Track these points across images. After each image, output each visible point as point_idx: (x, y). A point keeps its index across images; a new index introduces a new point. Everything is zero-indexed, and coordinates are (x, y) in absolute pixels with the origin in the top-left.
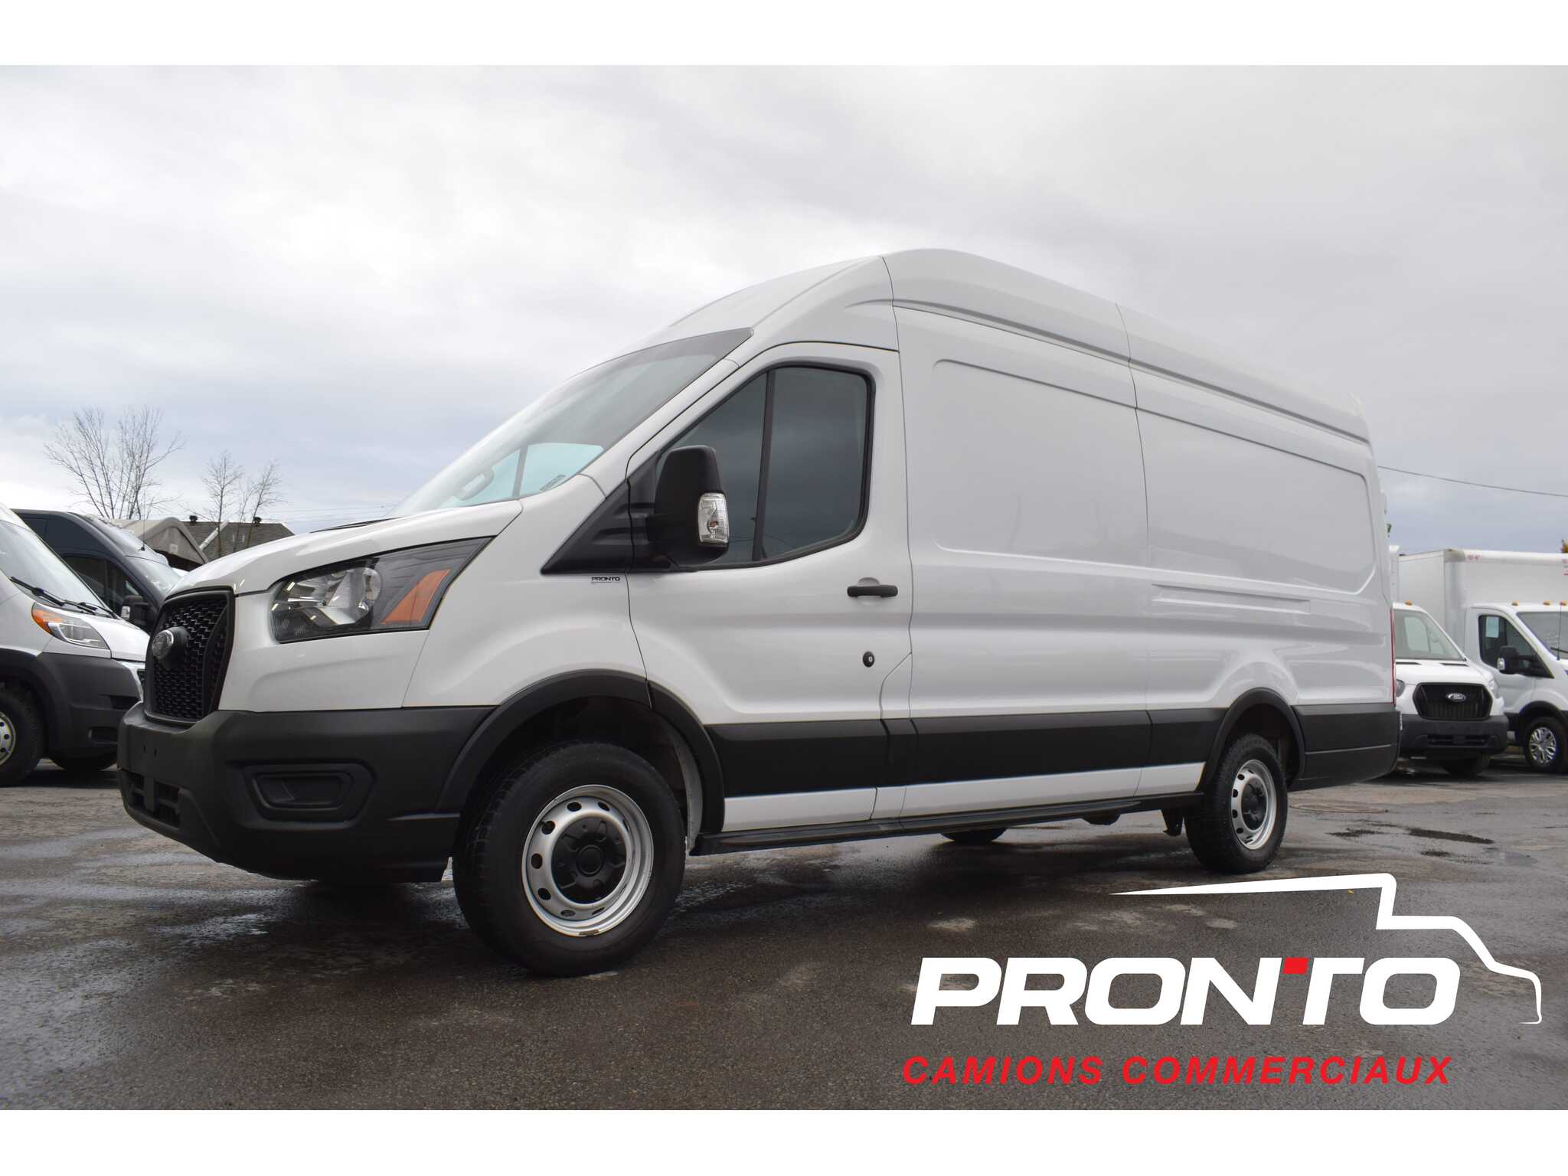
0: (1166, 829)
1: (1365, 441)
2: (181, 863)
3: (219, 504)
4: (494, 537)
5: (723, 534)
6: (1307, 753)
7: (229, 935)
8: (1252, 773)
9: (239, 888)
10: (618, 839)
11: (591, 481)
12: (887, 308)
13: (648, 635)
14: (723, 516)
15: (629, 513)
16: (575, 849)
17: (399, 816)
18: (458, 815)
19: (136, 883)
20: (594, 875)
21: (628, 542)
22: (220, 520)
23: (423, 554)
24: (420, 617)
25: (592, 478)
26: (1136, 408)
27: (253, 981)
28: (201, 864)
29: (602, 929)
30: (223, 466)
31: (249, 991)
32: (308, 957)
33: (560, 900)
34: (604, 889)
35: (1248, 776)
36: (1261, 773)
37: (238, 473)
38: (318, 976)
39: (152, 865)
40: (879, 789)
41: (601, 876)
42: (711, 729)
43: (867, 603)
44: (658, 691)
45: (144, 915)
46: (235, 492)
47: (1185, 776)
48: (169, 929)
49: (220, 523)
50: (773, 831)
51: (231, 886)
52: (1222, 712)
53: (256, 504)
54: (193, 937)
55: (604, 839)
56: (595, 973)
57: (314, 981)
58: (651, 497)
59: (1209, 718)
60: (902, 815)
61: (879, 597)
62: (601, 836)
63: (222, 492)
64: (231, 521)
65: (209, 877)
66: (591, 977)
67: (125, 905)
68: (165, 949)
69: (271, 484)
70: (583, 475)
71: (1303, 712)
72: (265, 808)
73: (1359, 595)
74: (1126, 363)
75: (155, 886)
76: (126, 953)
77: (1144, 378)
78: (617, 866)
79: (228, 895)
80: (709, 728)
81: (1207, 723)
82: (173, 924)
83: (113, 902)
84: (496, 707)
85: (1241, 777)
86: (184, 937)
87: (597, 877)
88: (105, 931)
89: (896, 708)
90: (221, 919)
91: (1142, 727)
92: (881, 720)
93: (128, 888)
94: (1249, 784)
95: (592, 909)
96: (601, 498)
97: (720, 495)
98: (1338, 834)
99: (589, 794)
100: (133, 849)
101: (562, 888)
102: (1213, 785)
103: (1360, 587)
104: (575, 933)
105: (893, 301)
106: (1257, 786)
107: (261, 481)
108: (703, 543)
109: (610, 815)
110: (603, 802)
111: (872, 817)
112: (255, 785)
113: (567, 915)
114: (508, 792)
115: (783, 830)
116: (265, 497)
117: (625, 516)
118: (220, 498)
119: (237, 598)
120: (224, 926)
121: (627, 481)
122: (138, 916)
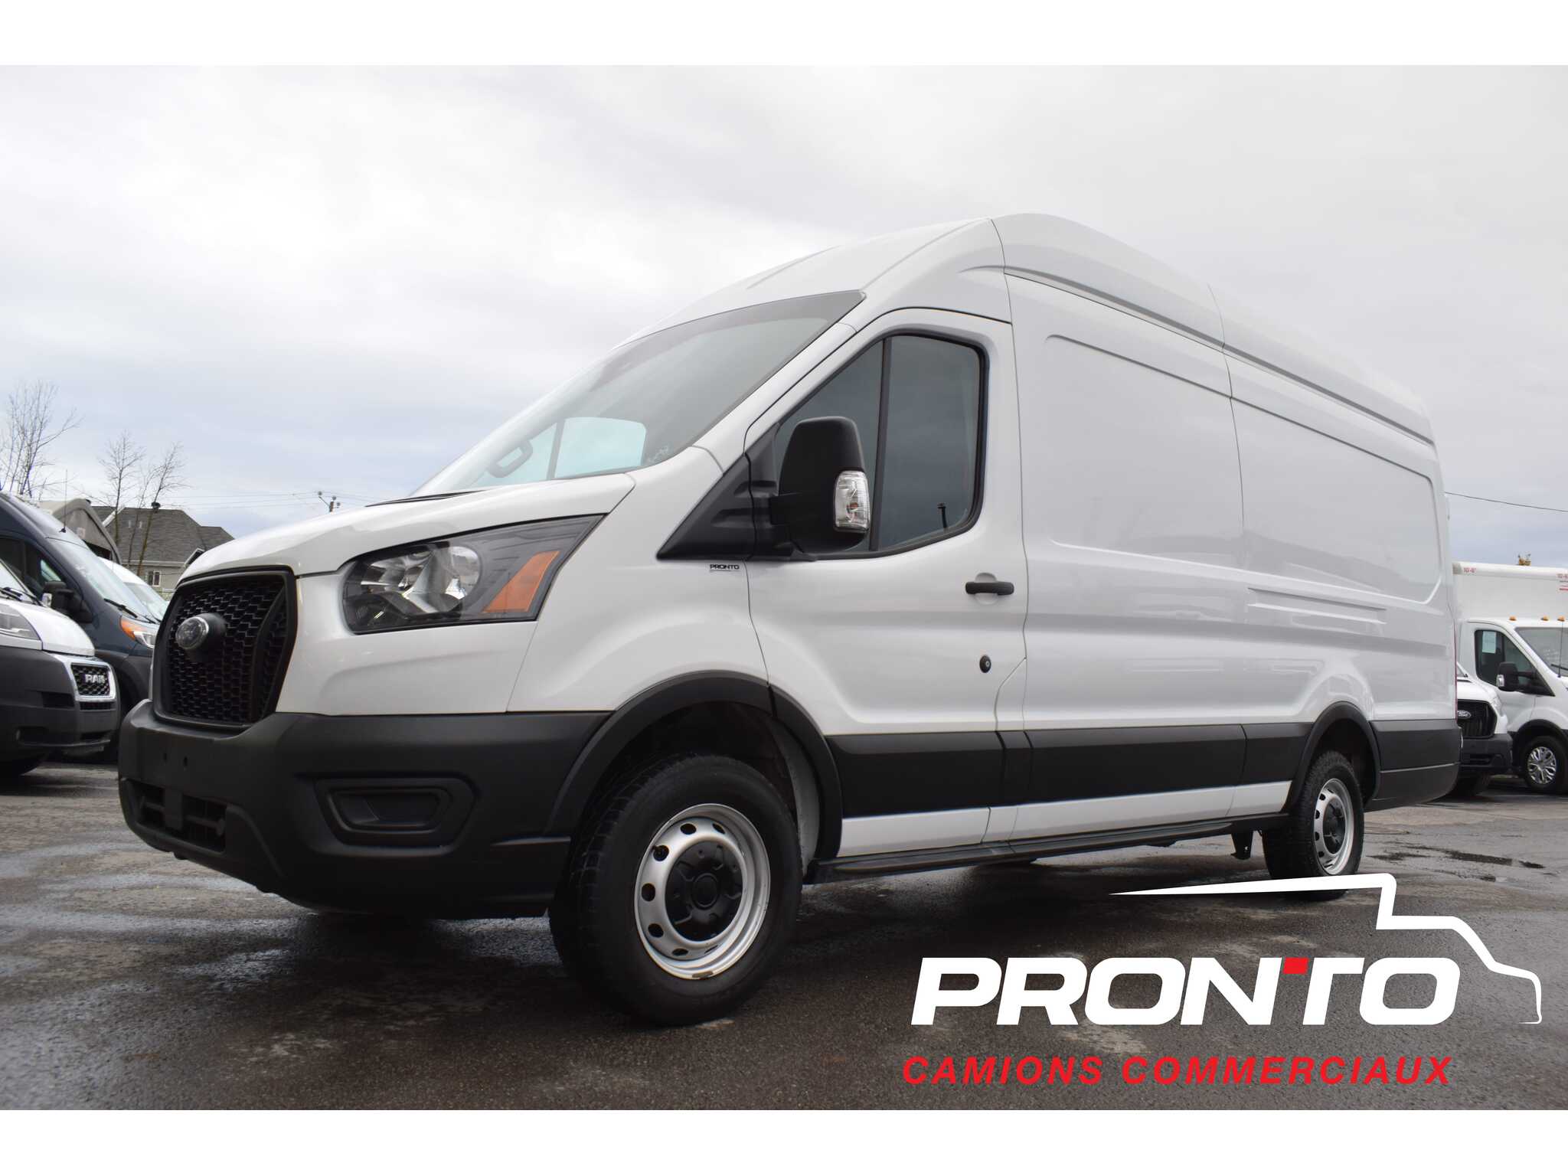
0: (1234, 851)
1: (1430, 442)
2: (163, 885)
3: (117, 488)
4: (605, 515)
5: (862, 518)
6: (1383, 772)
7: (262, 976)
8: (1332, 792)
9: (245, 917)
10: (734, 866)
11: (708, 454)
12: (998, 276)
13: (768, 631)
14: (864, 498)
15: (750, 493)
16: (689, 878)
17: (501, 841)
18: (568, 839)
19: (123, 910)
20: (711, 907)
21: (751, 526)
22: (117, 504)
23: (530, 533)
24: (525, 605)
25: (708, 451)
26: (1231, 398)
27: (317, 1036)
28: (186, 888)
29: (716, 969)
30: (122, 446)
31: (319, 1048)
32: (366, 1003)
33: (673, 937)
34: (719, 924)
35: (1329, 796)
36: (1339, 792)
37: (138, 455)
38: (392, 1027)
39: (132, 888)
40: (992, 808)
41: (717, 909)
42: (830, 740)
43: (985, 601)
44: (780, 697)
45: (149, 950)
46: (134, 474)
47: (1271, 795)
48: (187, 970)
49: (116, 507)
50: (886, 856)
51: (234, 914)
52: (1309, 727)
53: (157, 488)
54: (221, 979)
55: (721, 866)
56: (710, 1020)
57: (390, 1035)
58: (774, 474)
59: (1297, 733)
60: (1011, 838)
61: (996, 594)
62: (717, 864)
63: (120, 474)
64: (127, 506)
65: (204, 903)
66: (705, 1025)
67: (123, 938)
68: (195, 993)
69: (173, 468)
70: (695, 446)
71: (1379, 727)
72: (343, 830)
73: (1427, 605)
74: (1220, 348)
75: (145, 913)
76: (151, 999)
77: (1239, 367)
78: (734, 898)
79: (237, 926)
80: (829, 739)
81: (1296, 738)
82: (190, 962)
83: (106, 935)
84: (613, 713)
85: (1323, 798)
86: (210, 979)
87: (714, 910)
88: (112, 972)
89: (1014, 719)
90: (243, 956)
91: (1238, 742)
92: (997, 732)
93: (115, 916)
94: (1330, 805)
95: (706, 947)
96: (719, 474)
97: (860, 474)
98: (1381, 858)
99: (703, 815)
100: (100, 869)
101: (676, 923)
102: (1298, 806)
103: (1428, 596)
104: (687, 975)
105: (1004, 268)
106: (1338, 806)
107: (163, 464)
108: (839, 528)
109: (725, 838)
110: (717, 824)
111: (984, 841)
112: (330, 800)
113: (680, 954)
114: (621, 812)
115: (897, 855)
116: (166, 481)
117: (745, 495)
118: (118, 482)
119: (297, 580)
120: (250, 964)
121: (746, 454)
122: (144, 952)
